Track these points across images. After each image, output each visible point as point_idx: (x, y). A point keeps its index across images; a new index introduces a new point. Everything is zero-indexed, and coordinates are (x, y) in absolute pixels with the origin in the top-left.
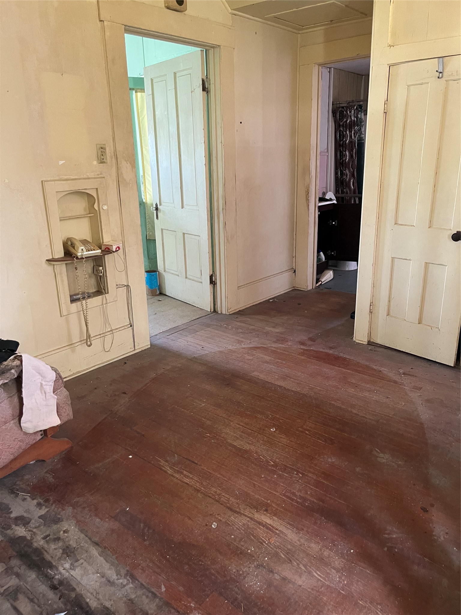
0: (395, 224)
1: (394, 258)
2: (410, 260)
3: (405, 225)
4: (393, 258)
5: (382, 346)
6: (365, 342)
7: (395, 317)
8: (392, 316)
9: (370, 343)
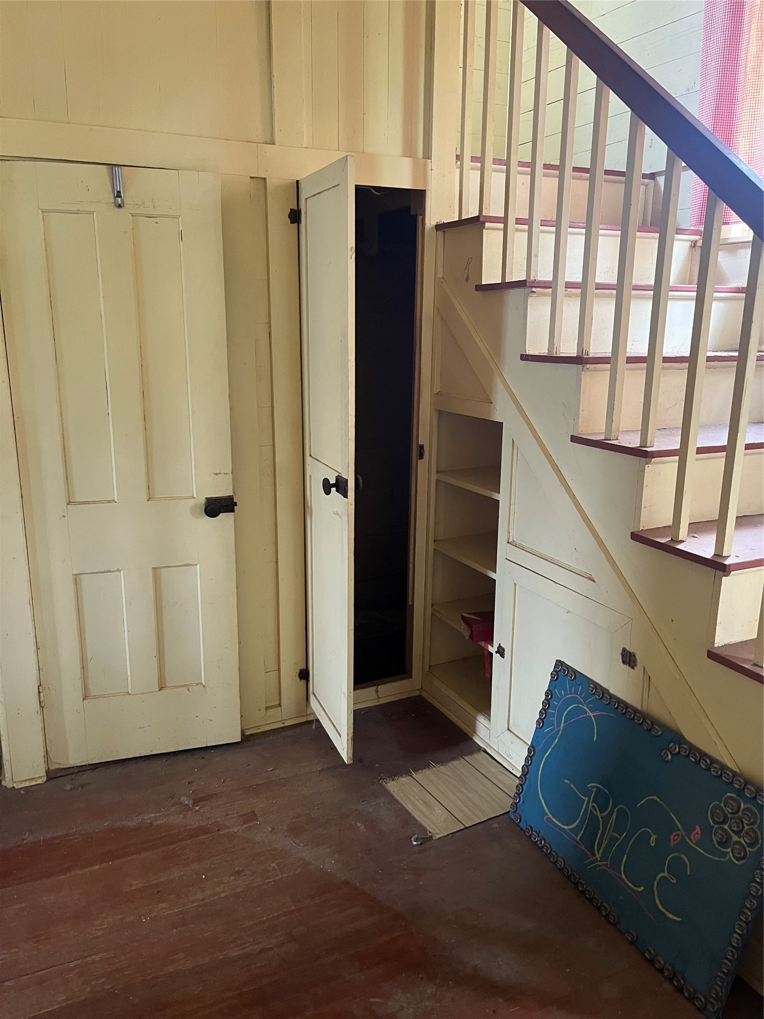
0: (67, 504)
1: (78, 574)
2: (118, 570)
3: (94, 502)
4: (76, 575)
5: (84, 768)
6: (40, 777)
7: (103, 696)
8: (95, 697)
9: (53, 775)
